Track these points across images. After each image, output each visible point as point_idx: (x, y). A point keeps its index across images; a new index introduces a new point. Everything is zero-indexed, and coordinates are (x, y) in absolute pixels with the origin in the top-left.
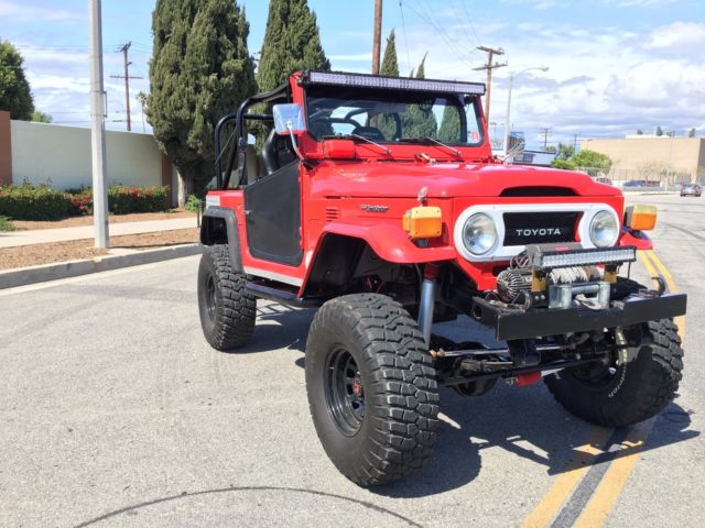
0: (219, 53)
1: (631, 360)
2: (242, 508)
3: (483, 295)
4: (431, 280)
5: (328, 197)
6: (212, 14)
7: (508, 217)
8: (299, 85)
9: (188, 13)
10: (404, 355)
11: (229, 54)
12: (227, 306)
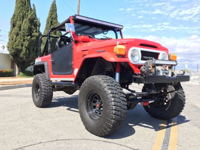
0: (31, 31)
1: (172, 98)
2: (63, 145)
3: (136, 75)
4: (118, 72)
5: (83, 51)
6: (29, 19)
7: (142, 52)
8: (72, 19)
9: (22, 19)
10: (116, 90)
11: (34, 31)
12: (44, 92)
